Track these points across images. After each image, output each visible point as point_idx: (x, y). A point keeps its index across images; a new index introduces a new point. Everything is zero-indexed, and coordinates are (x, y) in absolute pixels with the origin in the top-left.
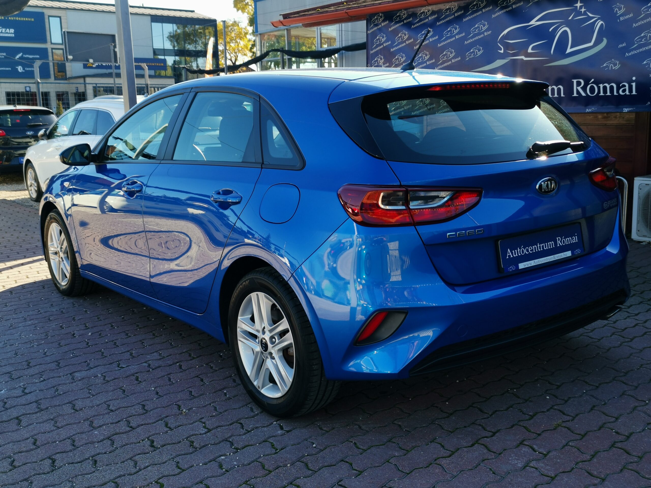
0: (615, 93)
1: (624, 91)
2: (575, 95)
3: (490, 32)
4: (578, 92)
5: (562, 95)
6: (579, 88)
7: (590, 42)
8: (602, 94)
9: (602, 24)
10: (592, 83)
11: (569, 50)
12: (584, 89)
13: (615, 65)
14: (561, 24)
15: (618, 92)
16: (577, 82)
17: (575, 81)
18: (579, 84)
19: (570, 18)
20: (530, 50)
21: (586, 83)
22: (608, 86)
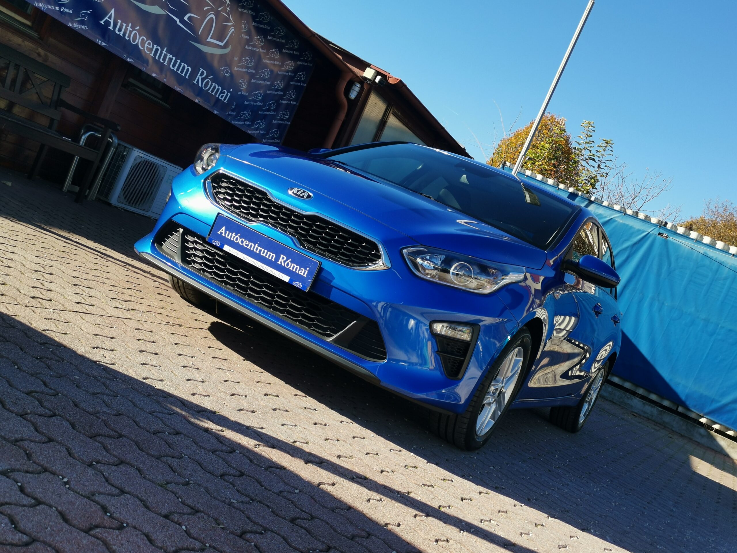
0: (217, 96)
1: (222, 97)
2: (195, 82)
4: (198, 81)
5: (187, 77)
6: (200, 77)
7: (222, 42)
8: (210, 91)
9: (233, 31)
10: (210, 79)
11: (209, 40)
12: (203, 80)
13: (227, 72)
14: (213, 9)
15: (219, 96)
16: (202, 71)
17: (201, 70)
18: (202, 74)
19: (219, 9)
20: (186, 18)
21: (206, 77)
22: (217, 87)
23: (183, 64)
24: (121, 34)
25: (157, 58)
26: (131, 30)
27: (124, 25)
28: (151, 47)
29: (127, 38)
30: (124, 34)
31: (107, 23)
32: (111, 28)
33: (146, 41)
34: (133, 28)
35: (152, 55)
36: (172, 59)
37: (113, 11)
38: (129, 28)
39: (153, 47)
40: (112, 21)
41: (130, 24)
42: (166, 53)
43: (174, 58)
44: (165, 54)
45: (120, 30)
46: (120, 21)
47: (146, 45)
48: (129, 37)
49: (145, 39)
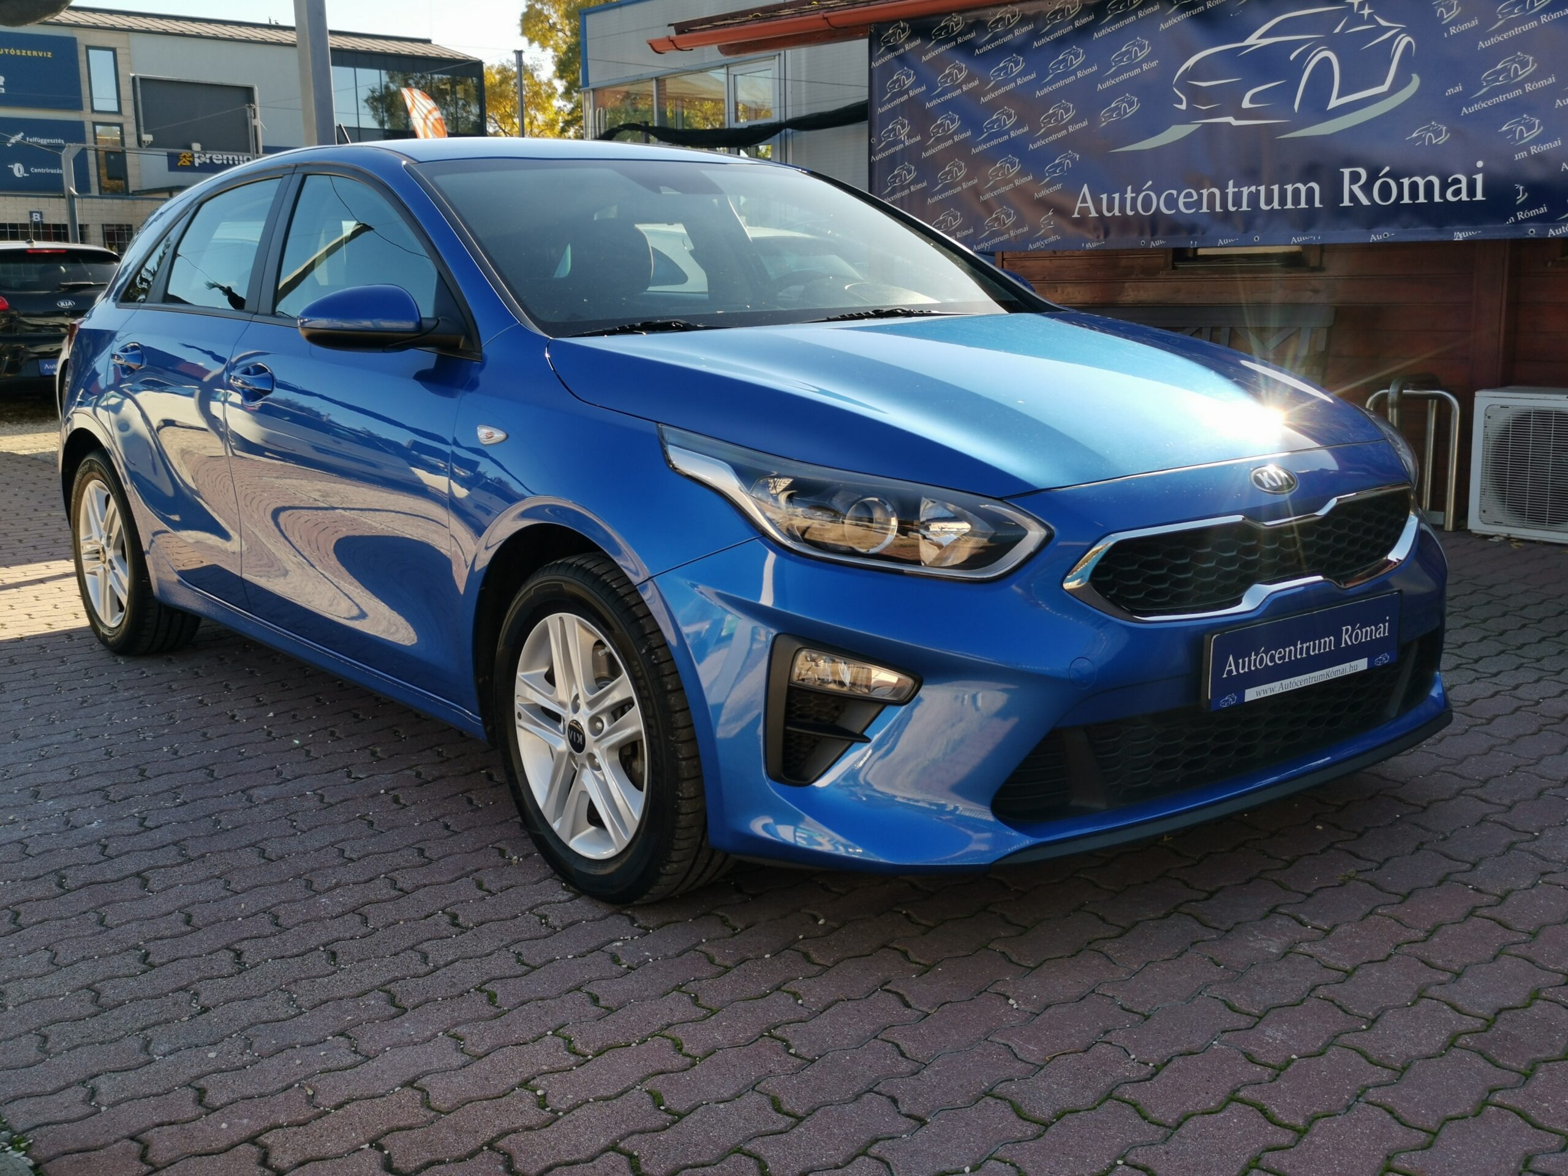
0: (1437, 199)
1: (1457, 192)
2: (1346, 202)
3: (1155, 63)
4: (1353, 197)
5: (1317, 204)
6: (1356, 188)
7: (1383, 83)
8: (1406, 200)
9: (1409, 43)
10: (1385, 175)
11: (1334, 103)
12: (1367, 189)
13: (1438, 134)
14: (1317, 43)
15: (1443, 195)
16: (1352, 173)
17: (1346, 172)
18: (1355, 178)
19: (1337, 30)
20: (1246, 104)
21: (1373, 177)
22: (1421, 183)
23: (1289, 188)
24: (1117, 212)
25: (1218, 209)
26: (1134, 195)
27: (1117, 196)
28: (1195, 197)
29: (1130, 213)
30: (1122, 208)
31: (1084, 211)
32: (1094, 214)
33: (1179, 195)
34: (1137, 191)
35: (1205, 210)
36: (1258, 191)
37: (1085, 189)
38: (1129, 195)
39: (1200, 196)
40: (1090, 204)
41: (1129, 188)
42: (1236, 190)
43: (1262, 188)
44: (1234, 192)
45: (1110, 208)
46: (1104, 197)
47: (1181, 200)
48: (1134, 207)
49: (1175, 192)
